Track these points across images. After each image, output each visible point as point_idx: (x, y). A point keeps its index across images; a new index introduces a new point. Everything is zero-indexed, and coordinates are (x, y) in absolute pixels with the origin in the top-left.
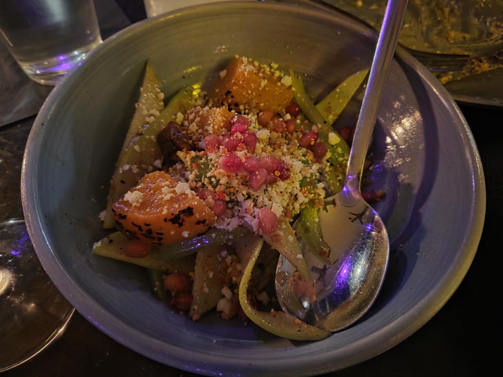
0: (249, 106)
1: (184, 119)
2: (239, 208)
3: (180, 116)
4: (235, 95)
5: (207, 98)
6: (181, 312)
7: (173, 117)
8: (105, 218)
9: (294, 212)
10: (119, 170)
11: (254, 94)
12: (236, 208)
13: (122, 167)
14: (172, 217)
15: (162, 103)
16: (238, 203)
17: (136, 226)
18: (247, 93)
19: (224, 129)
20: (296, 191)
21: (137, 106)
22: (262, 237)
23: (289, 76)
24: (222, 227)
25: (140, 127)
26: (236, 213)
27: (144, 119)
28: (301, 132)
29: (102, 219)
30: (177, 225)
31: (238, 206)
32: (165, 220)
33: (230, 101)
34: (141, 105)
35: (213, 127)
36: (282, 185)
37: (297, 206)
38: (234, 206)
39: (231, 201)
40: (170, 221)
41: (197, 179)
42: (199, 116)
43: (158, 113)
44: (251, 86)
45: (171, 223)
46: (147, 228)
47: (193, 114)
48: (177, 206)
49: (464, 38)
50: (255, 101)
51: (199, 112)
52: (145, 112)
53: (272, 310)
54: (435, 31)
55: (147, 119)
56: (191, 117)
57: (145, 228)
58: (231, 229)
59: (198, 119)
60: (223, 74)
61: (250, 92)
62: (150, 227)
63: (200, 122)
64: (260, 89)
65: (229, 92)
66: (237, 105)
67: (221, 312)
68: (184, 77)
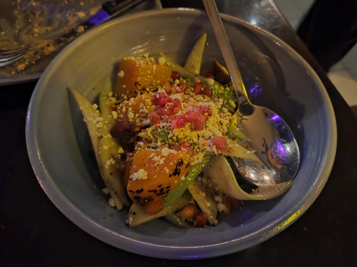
0: (151, 86)
1: (118, 114)
2: (198, 146)
3: (115, 114)
4: (141, 83)
5: (116, 95)
6: (205, 226)
7: (110, 116)
8: (114, 203)
9: (225, 132)
10: (105, 167)
11: (151, 77)
12: (196, 147)
13: (105, 165)
14: (173, 171)
15: (98, 111)
16: (195, 144)
17: (152, 191)
18: (148, 78)
19: (153, 106)
20: (220, 119)
21: (86, 121)
22: (221, 154)
23: (161, 57)
24: (195, 163)
25: (97, 133)
26: (198, 150)
27: (95, 127)
28: (191, 86)
29: (114, 205)
30: (177, 175)
31: (196, 145)
32: (170, 176)
33: (139, 88)
34: (88, 118)
35: (146, 108)
36: (211, 119)
37: (225, 127)
38: (194, 146)
39: (191, 145)
40: (173, 175)
41: (163, 143)
42: (129, 107)
43: (101, 119)
44: (148, 73)
45: (174, 176)
46: (160, 188)
47: (125, 108)
48: (172, 163)
49: (47, 30)
50: (154, 81)
51: (128, 104)
52: (95, 122)
53: (253, 190)
54: (25, 31)
55: (98, 126)
56: (124, 110)
57: (158, 189)
58: (201, 162)
59: (130, 109)
60: (122, 74)
61: (149, 77)
62: (162, 187)
63: (133, 110)
64: (154, 72)
65: (136, 83)
66: (144, 89)
67: (223, 211)
68: (94, 89)
